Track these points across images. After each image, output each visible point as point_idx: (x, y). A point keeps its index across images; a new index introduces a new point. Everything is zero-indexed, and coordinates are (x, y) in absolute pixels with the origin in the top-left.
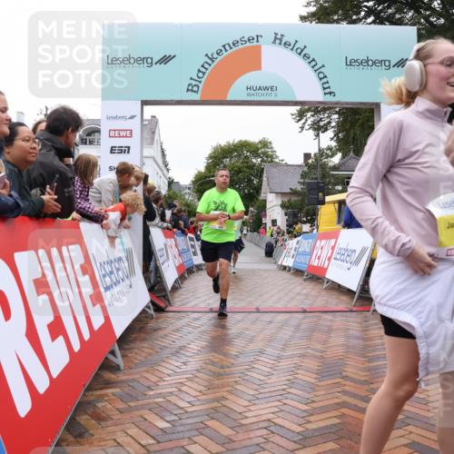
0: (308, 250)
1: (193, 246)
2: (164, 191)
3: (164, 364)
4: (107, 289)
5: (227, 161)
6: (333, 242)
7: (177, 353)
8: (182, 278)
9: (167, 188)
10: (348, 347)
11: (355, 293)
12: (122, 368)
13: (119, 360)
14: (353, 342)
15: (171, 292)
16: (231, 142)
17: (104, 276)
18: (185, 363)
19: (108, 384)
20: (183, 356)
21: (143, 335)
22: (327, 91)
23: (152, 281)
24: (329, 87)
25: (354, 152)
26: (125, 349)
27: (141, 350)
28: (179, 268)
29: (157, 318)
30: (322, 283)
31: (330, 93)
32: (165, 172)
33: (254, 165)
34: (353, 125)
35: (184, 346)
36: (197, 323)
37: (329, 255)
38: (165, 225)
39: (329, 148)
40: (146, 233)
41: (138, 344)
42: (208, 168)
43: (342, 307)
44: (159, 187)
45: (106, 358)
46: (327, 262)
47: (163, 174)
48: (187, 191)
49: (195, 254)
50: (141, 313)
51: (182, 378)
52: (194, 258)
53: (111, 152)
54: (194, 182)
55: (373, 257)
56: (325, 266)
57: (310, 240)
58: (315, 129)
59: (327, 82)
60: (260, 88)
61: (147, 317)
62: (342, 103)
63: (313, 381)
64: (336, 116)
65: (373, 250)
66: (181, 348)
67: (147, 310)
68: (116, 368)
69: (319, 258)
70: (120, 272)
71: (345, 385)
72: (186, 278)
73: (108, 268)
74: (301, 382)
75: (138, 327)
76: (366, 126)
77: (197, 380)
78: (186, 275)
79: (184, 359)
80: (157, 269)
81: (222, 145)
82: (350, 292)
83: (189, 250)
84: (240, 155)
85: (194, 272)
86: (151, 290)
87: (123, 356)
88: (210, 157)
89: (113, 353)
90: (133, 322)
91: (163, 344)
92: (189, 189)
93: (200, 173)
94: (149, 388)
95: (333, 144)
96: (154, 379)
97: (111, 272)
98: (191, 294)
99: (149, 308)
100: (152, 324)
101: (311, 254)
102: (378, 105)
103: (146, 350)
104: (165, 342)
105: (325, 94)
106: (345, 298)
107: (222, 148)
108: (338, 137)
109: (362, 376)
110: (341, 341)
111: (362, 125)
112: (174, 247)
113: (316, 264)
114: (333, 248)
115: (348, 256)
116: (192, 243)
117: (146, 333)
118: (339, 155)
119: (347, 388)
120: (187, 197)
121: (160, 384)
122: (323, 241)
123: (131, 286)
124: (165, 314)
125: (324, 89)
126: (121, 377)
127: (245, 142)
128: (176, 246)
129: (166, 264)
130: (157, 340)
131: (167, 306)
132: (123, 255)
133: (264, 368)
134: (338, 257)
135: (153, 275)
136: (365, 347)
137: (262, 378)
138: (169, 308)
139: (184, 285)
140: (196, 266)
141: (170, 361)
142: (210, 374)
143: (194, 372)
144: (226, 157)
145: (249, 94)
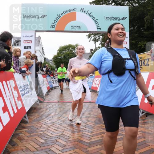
0: (91, 82)
1: (53, 80)
3: (43, 121)
4: (23, 95)
5: (64, 52)
6: (100, 79)
7: (47, 117)
12: (28, 122)
13: (27, 119)
15: (45, 96)
16: (66, 45)
17: (22, 91)
18: (50, 120)
19: (25, 127)
20: (49, 118)
21: (35, 111)
22: (98, 28)
23: (39, 92)
24: (99, 27)
26: (29, 116)
27: (35, 116)
28: (48, 88)
29: (40, 105)
30: (96, 93)
31: (99, 28)
32: (43, 55)
33: (74, 53)
35: (50, 114)
36: (54, 106)
37: (99, 83)
38: (43, 73)
40: (37, 76)
41: (34, 114)
42: (58, 54)
44: (41, 60)
45: (23, 119)
46: (98, 85)
48: (51, 62)
49: (53, 83)
50: (35, 103)
51: (49, 125)
53: (24, 48)
54: (53, 59)
56: (97, 87)
57: (92, 78)
58: (94, 41)
59: (98, 25)
60: (76, 27)
61: (37, 105)
62: (104, 32)
63: (93, 125)
64: (101, 36)
66: (48, 115)
68: (26, 122)
69: (95, 84)
70: (27, 89)
72: (50, 91)
73: (23, 88)
74: (89, 126)
75: (34, 108)
77: (54, 126)
78: (50, 90)
79: (49, 119)
80: (40, 88)
81: (63, 46)
83: (51, 82)
84: (69, 50)
85: (53, 89)
87: (29, 118)
88: (59, 50)
89: (25, 117)
91: (43, 114)
92: (52, 61)
93: (55, 55)
94: (38, 129)
95: (100, 46)
96: (39, 126)
97: (25, 90)
98: (52, 97)
99: (38, 102)
101: (93, 83)
104: (43, 113)
105: (98, 29)
107: (63, 47)
108: (102, 43)
112: (46, 81)
113: (94, 86)
114: (100, 81)
116: (52, 79)
117: (37, 110)
120: (51, 64)
121: (41, 127)
122: (97, 79)
123: (31, 94)
124: (43, 104)
125: (97, 27)
126: (28, 125)
127: (71, 45)
128: (47, 80)
129: (43, 87)
130: (40, 112)
131: (43, 101)
132: (28, 84)
138: (45, 102)
139: (50, 94)
140: (54, 87)
141: (45, 120)
142: (58, 123)
143: (53, 123)
144: (64, 50)
145: (72, 29)
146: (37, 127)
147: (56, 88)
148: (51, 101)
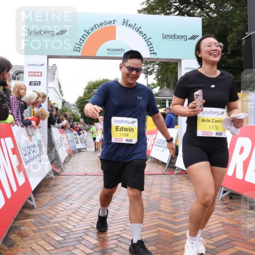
1: (76, 138)
2: (60, 107)
3: (59, 205)
4: (27, 162)
5: (95, 90)
6: (154, 136)
7: (66, 198)
8: (70, 156)
9: (61, 105)
10: (162, 193)
11: (166, 164)
12: (35, 207)
13: (34, 203)
14: (165, 191)
15: (63, 164)
16: (98, 80)
17: (25, 155)
18: (71, 204)
19: (27, 216)
20: (70, 200)
21: (47, 189)
22: (152, 52)
23: (53, 158)
24: (153, 50)
25: (167, 86)
26: (37, 197)
27: (46, 198)
28: (68, 151)
29: (56, 179)
30: (148, 159)
31: (154, 53)
32: (61, 96)
34: (166, 71)
35: (71, 195)
36: (79, 181)
37: (152, 143)
39: (153, 84)
41: (44, 194)
42: (85, 94)
43: (159, 172)
44: (57, 105)
45: (26, 202)
46: (151, 147)
47: (60, 98)
48: (73, 107)
49: (77, 143)
50: (46, 176)
51: (69, 212)
52: (77, 145)
53: (30, 85)
54: (77, 102)
55: (177, 144)
56: (150, 149)
58: (145, 73)
59: (152, 47)
60: (115, 50)
61: (50, 178)
62: (160, 59)
64: (157, 66)
65: (176, 140)
66: (69, 196)
67: (50, 174)
68: (33, 207)
70: (34, 154)
71: (160, 215)
72: (72, 157)
73: (27, 151)
75: (44, 184)
76: (173, 72)
77: (77, 213)
78: (72, 155)
79: (71, 202)
80: (56, 151)
81: (93, 81)
82: (164, 164)
83: (74, 141)
85: (76, 153)
86: (52, 163)
87: (36, 201)
88: (87, 88)
89: (30, 199)
90: (42, 181)
92: (74, 106)
93: (80, 97)
94: (51, 218)
95: (155, 82)
96: (54, 213)
97: (29, 153)
98: (75, 165)
100: (52, 182)
102: (180, 60)
103: (49, 197)
104: (60, 193)
105: (151, 54)
106: (161, 167)
107: (93, 83)
108: (158, 78)
109: (169, 210)
110: (159, 190)
111: (171, 71)
112: (65, 138)
114: (154, 139)
115: (163, 144)
116: (76, 136)
117: (50, 188)
118: (159, 87)
119: (161, 216)
120: (73, 110)
121: (57, 216)
122: (149, 136)
123: (40, 161)
124: (59, 177)
125: (151, 51)
126: (35, 212)
127: (106, 80)
128: (67, 137)
129: (61, 148)
130: (55, 191)
132: (36, 143)
133: (116, 207)
134: (157, 144)
135: (53, 154)
136: (171, 194)
137: (114, 212)
138: (62, 173)
139: (71, 160)
140: (78, 149)
141: (63, 203)
142: (85, 209)
143: (76, 209)
144: (95, 88)
145: (108, 53)
146: (50, 216)
147: (82, 150)
148: (74, 172)
